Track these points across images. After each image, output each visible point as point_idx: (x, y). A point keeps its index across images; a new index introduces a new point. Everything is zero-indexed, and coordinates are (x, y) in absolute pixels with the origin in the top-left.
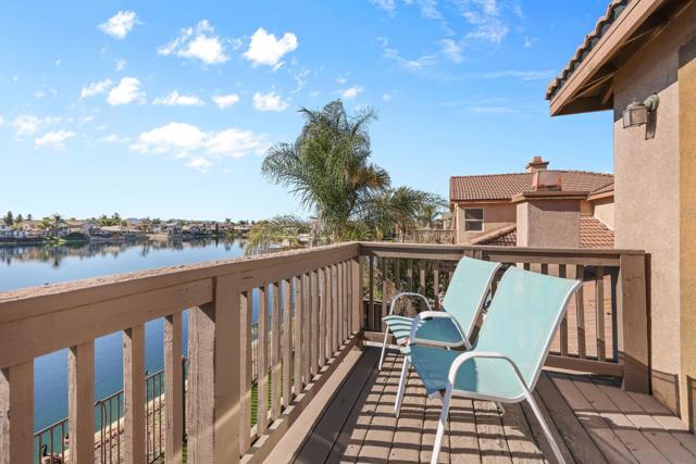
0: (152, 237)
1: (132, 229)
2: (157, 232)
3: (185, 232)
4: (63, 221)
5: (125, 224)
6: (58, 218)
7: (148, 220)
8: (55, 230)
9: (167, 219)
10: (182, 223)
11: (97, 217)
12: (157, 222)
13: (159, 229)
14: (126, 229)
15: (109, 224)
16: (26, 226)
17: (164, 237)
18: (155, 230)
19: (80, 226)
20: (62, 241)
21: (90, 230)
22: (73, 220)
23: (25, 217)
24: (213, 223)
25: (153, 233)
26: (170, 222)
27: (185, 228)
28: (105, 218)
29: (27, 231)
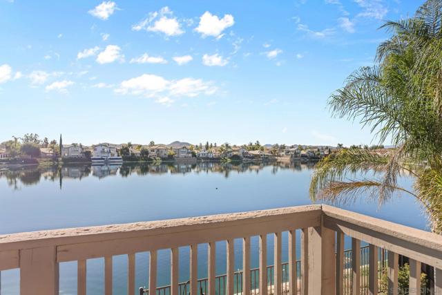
0: (279, 159)
1: (266, 153)
2: (283, 156)
3: (303, 156)
4: (230, 147)
5: (262, 149)
6: (227, 145)
7: (277, 145)
8: (226, 153)
9: (290, 145)
10: (301, 148)
11: (247, 145)
12: (283, 147)
13: (284, 153)
14: (263, 153)
15: (253, 149)
16: (213, 150)
17: (287, 159)
18: (282, 154)
19: (238, 151)
20: (229, 160)
21: (243, 153)
22: (235, 146)
23: (214, 145)
24: (327, 148)
25: (280, 156)
26: (292, 147)
27: (303, 152)
28: (251, 144)
29: (215, 153)
